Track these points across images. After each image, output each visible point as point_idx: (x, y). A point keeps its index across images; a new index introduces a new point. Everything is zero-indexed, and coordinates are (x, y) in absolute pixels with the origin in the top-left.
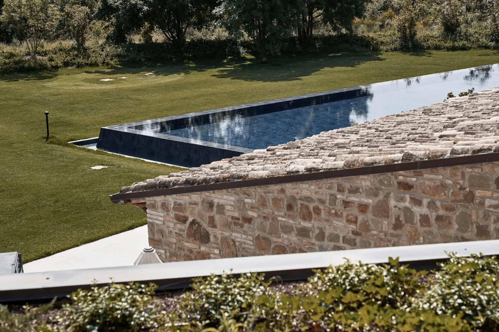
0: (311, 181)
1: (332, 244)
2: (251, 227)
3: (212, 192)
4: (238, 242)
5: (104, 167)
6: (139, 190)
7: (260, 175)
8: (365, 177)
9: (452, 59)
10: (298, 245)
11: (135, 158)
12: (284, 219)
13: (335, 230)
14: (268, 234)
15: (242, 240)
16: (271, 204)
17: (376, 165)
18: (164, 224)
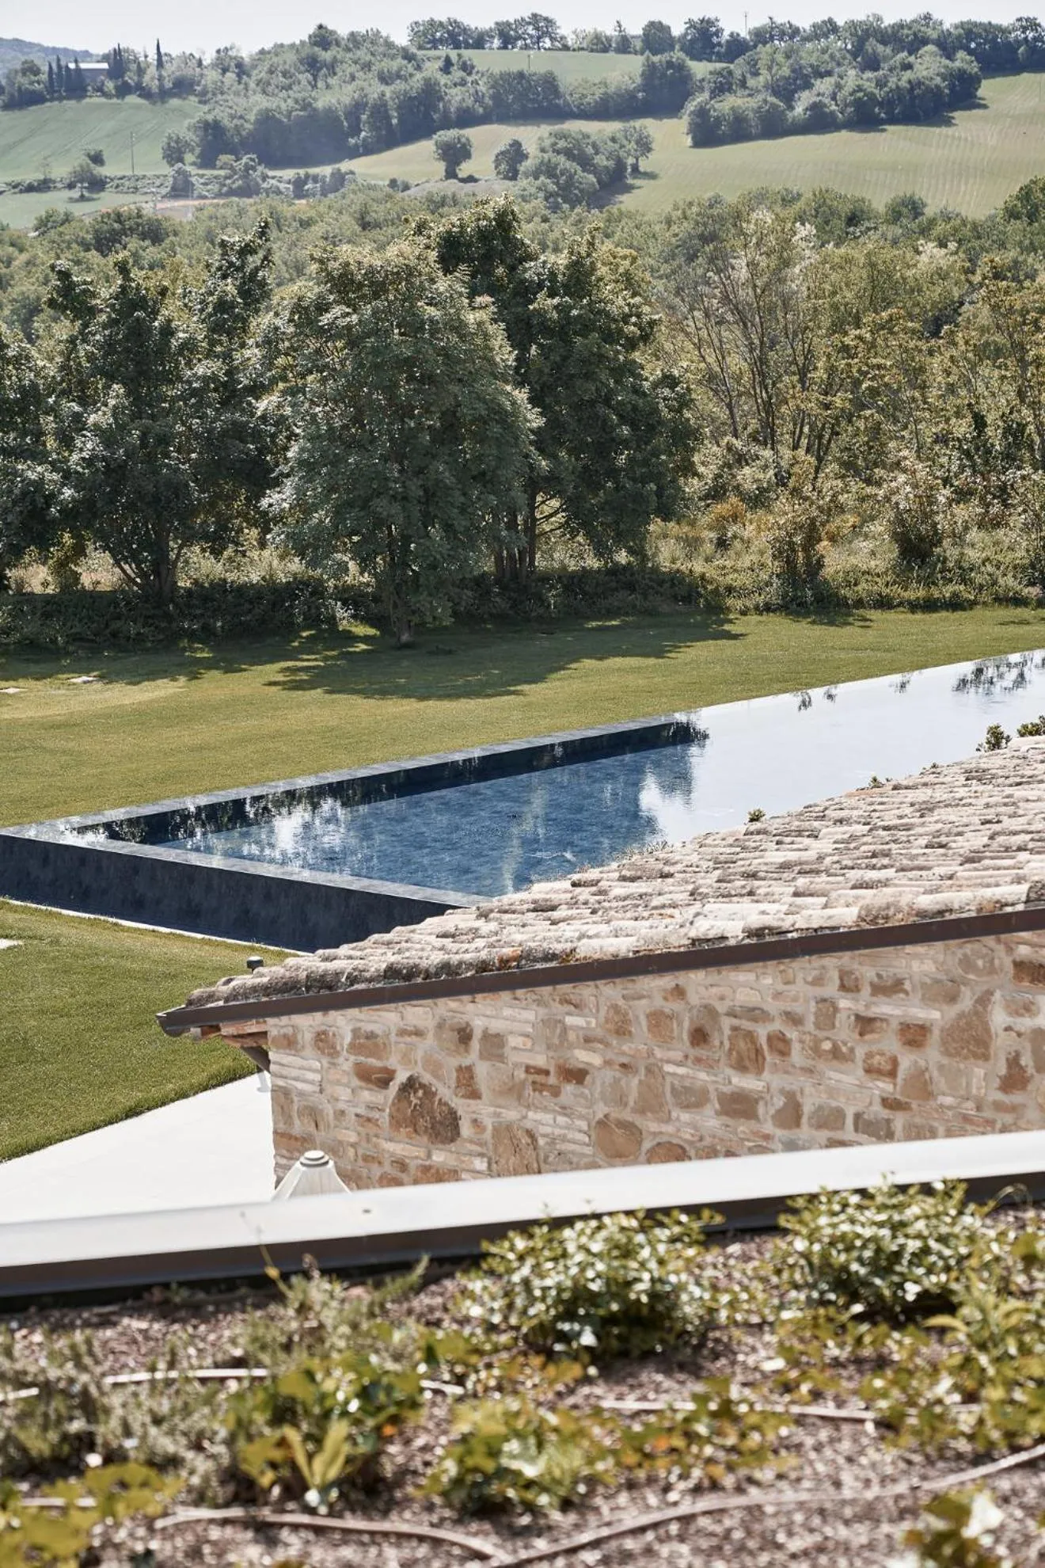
0: (761, 964)
1: (824, 1135)
2: (582, 1095)
3: (466, 998)
4: (544, 1136)
5: (15, 943)
6: (247, 998)
7: (612, 950)
8: (920, 949)
9: (928, 633)
10: (722, 1140)
11: (92, 916)
12: (681, 1071)
13: (831, 1096)
14: (634, 1111)
15: (557, 1131)
16: (645, 1029)
17: (953, 917)
18: (321, 1092)
